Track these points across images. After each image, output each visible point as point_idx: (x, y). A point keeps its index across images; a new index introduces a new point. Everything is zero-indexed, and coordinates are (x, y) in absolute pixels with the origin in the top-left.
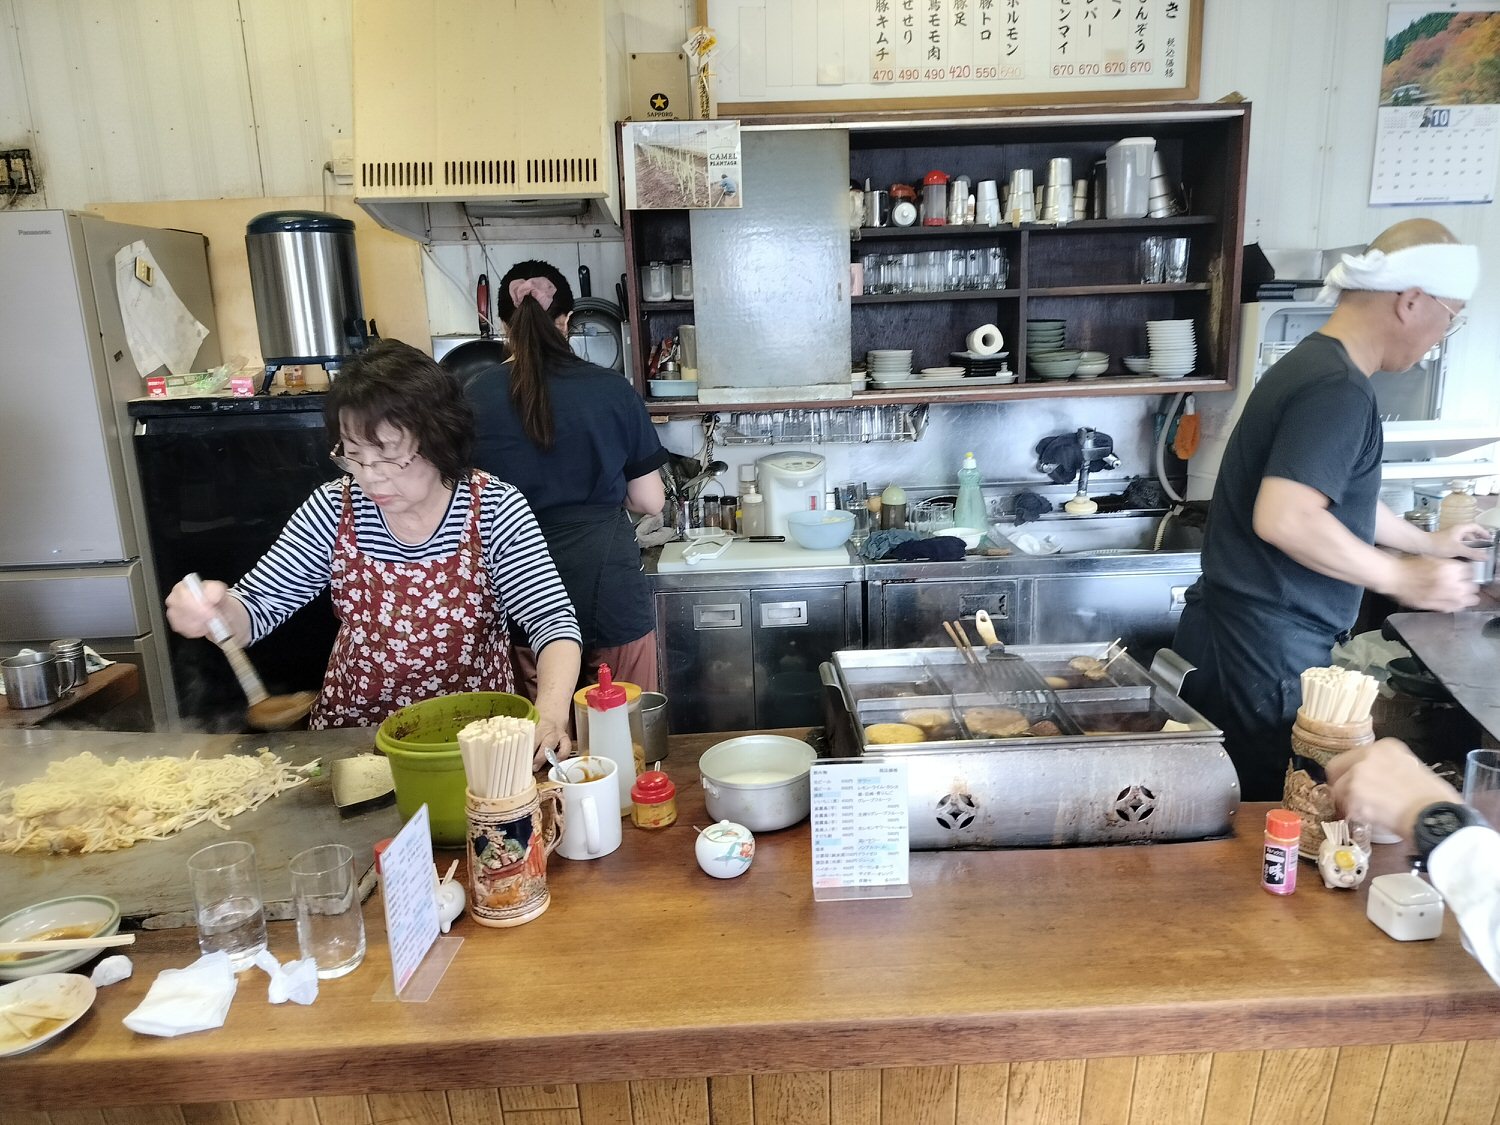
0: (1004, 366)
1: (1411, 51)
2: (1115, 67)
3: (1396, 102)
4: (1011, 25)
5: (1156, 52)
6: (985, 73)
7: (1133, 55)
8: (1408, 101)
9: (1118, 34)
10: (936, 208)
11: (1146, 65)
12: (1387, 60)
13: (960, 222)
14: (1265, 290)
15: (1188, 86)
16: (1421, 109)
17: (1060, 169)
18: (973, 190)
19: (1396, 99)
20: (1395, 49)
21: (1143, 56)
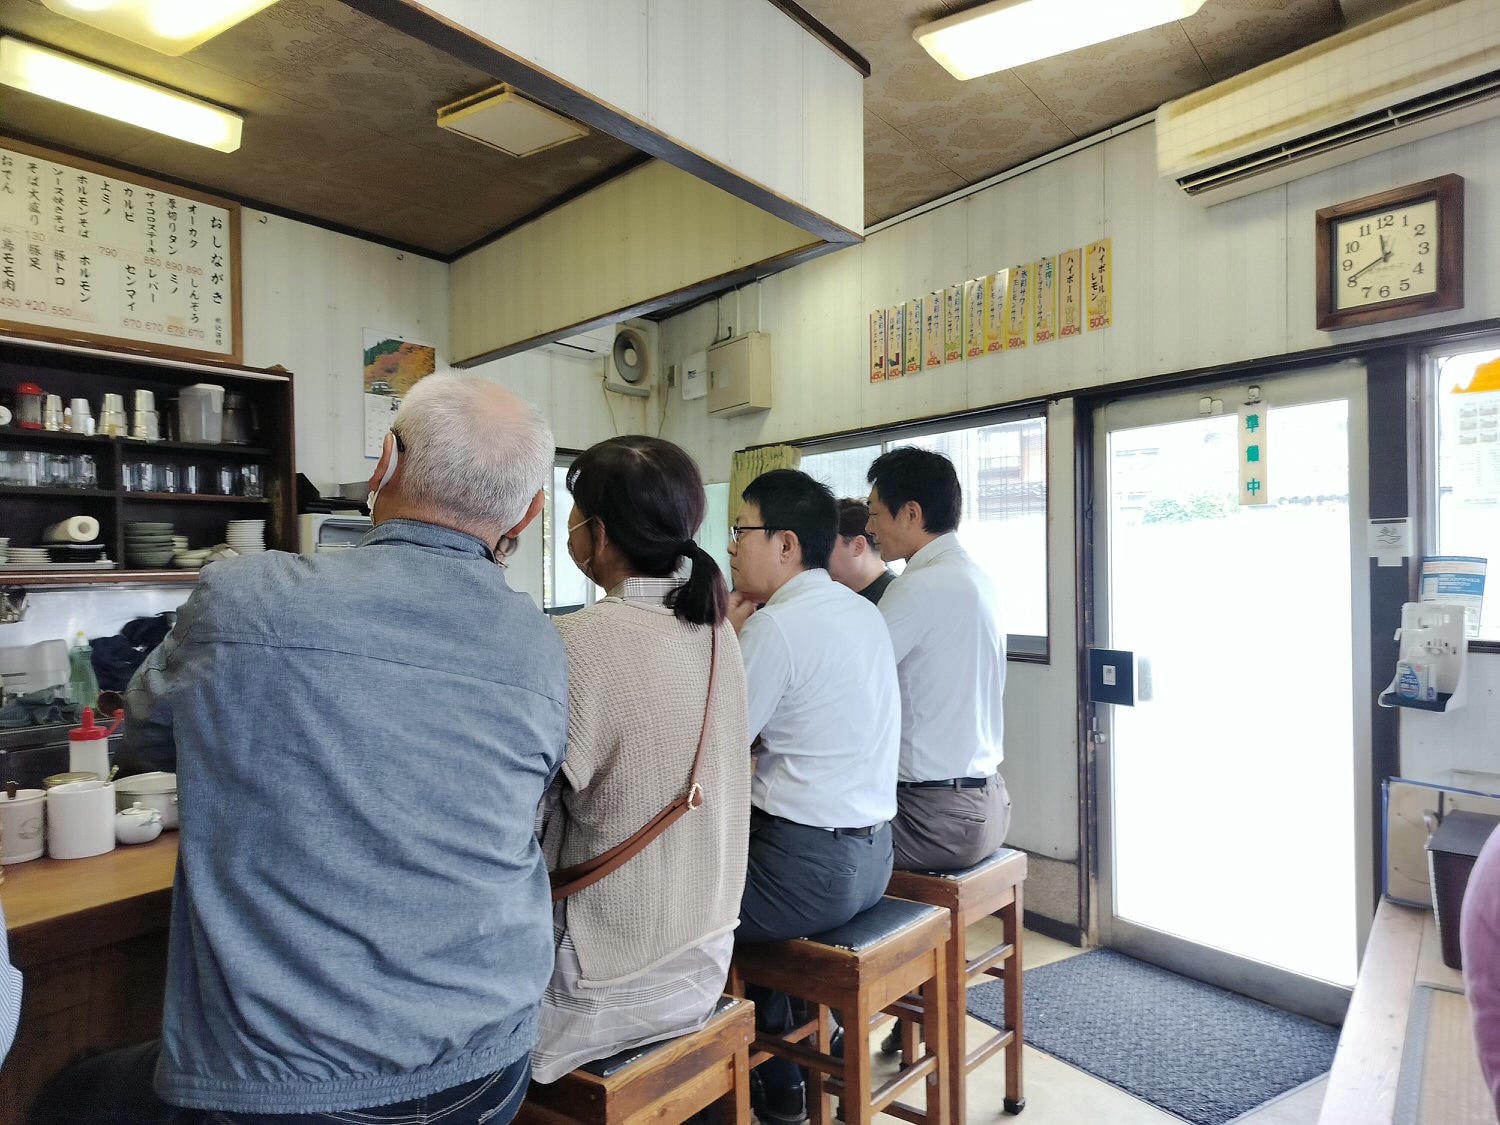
0: (104, 555)
1: (379, 359)
2: (175, 328)
3: (375, 392)
4: (84, 279)
5: (207, 324)
6: (58, 310)
7: (189, 324)
8: (382, 392)
9: (179, 307)
10: (31, 414)
11: (200, 333)
12: (366, 364)
13: (55, 428)
14: (312, 506)
15: (234, 354)
16: (390, 398)
17: (144, 399)
18: (66, 404)
19: (374, 389)
20: (370, 357)
21: (196, 326)
